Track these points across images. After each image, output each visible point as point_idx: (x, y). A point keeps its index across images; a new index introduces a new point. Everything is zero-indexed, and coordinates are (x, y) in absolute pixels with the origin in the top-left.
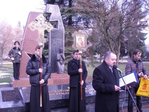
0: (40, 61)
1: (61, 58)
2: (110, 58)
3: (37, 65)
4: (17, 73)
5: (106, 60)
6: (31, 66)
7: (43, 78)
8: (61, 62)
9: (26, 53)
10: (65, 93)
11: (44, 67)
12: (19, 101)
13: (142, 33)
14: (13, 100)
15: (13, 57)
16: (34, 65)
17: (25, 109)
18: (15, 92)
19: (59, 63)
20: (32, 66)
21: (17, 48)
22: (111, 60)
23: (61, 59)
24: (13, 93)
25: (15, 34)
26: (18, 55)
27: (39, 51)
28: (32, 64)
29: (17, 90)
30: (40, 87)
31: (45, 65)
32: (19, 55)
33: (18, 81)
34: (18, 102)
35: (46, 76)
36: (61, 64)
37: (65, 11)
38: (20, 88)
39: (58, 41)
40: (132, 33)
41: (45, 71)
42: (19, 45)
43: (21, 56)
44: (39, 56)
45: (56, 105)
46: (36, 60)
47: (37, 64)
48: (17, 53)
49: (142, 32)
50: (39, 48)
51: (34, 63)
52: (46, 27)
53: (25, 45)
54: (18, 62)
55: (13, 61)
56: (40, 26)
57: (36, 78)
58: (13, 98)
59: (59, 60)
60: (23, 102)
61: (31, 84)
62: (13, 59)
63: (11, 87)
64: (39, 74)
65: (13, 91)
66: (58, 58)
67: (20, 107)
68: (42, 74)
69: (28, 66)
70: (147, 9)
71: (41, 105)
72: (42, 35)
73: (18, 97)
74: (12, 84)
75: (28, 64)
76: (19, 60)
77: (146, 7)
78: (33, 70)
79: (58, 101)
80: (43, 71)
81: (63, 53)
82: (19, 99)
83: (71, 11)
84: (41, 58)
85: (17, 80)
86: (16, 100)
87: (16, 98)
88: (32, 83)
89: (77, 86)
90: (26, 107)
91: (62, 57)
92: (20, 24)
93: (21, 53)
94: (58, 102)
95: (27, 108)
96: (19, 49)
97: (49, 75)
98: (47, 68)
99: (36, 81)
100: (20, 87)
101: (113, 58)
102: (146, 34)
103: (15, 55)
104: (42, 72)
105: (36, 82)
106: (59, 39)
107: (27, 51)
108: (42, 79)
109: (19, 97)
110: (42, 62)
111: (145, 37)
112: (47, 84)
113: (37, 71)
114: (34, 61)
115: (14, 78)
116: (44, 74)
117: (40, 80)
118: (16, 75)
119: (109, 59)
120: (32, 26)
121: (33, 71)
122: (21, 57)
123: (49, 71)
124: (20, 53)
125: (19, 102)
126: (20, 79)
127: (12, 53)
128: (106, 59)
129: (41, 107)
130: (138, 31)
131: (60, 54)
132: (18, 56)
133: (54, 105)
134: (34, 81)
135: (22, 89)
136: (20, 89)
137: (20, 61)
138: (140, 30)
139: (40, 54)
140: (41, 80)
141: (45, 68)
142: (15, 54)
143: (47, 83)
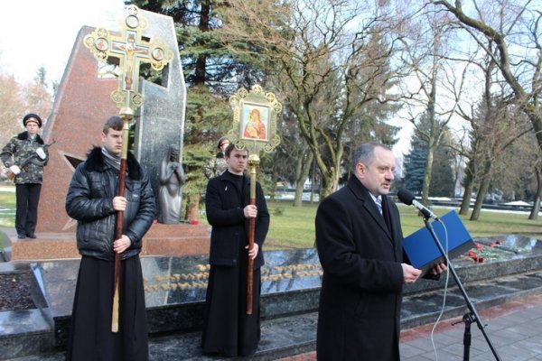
0: (117, 173)
1: (174, 175)
2: (371, 163)
3: (108, 185)
4: (27, 217)
5: (360, 171)
6: (85, 189)
7: (127, 231)
8: (173, 187)
9: (62, 153)
10: (191, 284)
11: (131, 191)
12: (31, 310)
13: (387, 125)
14: (9, 308)
15: (17, 164)
16: (98, 186)
17: (54, 341)
18: (17, 279)
19: (164, 190)
20: (88, 188)
21: (33, 137)
22: (377, 171)
23: (174, 180)
24: (10, 281)
25: (26, 104)
26: (34, 157)
27: (116, 136)
28: (90, 181)
29: (25, 271)
30: (114, 262)
31: (137, 186)
32: (38, 157)
33: (31, 242)
34: (29, 313)
35: (138, 227)
36: (172, 194)
37: (189, 39)
38: (35, 265)
39: (166, 125)
40: (362, 125)
41: (135, 206)
42: (40, 125)
43: (45, 162)
44: (115, 155)
45: (162, 322)
46: (106, 168)
47: (108, 180)
48: (30, 153)
49: (386, 122)
50: (119, 127)
51: (96, 177)
52: (146, 54)
53: (59, 128)
54: (35, 180)
55: (18, 175)
56: (128, 46)
57: (102, 231)
58: (8, 300)
59: (167, 183)
60: (45, 316)
61: (81, 250)
62: (16, 170)
63: (5, 261)
64: (113, 217)
65: (12, 274)
66: (164, 177)
67: (36, 333)
68: (125, 215)
69: (73, 188)
70: (405, 62)
71: (115, 327)
72: (131, 80)
73: (30, 295)
74: (10, 253)
75: (73, 178)
76: (36, 175)
77: (404, 57)
78: (93, 200)
79: (170, 311)
80: (129, 207)
81: (178, 161)
82: (32, 302)
83: (208, 41)
84: (122, 160)
85: (27, 238)
86: (18, 305)
87: (22, 299)
88: (84, 246)
89: (235, 261)
90: (57, 334)
91: (176, 172)
92: (43, 75)
93: (46, 152)
94: (169, 314)
95: (61, 335)
96: (39, 141)
97: (148, 222)
98: (141, 197)
99: (101, 240)
100: (34, 262)
101: (383, 164)
102: (399, 129)
103: (25, 157)
104: (124, 209)
105: (103, 244)
106: (169, 120)
107: (65, 150)
108: (123, 233)
109: (32, 297)
110: (127, 174)
111: (395, 138)
112: (138, 255)
113: (107, 205)
114: (98, 171)
115: (16, 233)
116: (132, 218)
117: (116, 237)
118: (23, 223)
119: (370, 167)
120: (99, 44)
121: (94, 206)
122: (45, 164)
123: (148, 209)
124: (40, 152)
125: (32, 315)
126: (38, 237)
127: (14, 151)
128: (358, 169)
129: (114, 333)
130: (378, 118)
131: (170, 164)
132: (36, 161)
133: (155, 324)
134: (94, 242)
135: (41, 269)
136: (35, 269)
137: (41, 179)
138: (383, 116)
139: (118, 147)
140: (121, 237)
141: (135, 196)
142: (22, 155)
143: (139, 248)
